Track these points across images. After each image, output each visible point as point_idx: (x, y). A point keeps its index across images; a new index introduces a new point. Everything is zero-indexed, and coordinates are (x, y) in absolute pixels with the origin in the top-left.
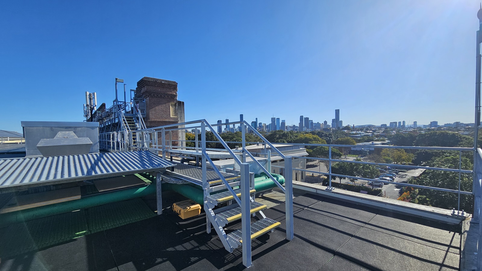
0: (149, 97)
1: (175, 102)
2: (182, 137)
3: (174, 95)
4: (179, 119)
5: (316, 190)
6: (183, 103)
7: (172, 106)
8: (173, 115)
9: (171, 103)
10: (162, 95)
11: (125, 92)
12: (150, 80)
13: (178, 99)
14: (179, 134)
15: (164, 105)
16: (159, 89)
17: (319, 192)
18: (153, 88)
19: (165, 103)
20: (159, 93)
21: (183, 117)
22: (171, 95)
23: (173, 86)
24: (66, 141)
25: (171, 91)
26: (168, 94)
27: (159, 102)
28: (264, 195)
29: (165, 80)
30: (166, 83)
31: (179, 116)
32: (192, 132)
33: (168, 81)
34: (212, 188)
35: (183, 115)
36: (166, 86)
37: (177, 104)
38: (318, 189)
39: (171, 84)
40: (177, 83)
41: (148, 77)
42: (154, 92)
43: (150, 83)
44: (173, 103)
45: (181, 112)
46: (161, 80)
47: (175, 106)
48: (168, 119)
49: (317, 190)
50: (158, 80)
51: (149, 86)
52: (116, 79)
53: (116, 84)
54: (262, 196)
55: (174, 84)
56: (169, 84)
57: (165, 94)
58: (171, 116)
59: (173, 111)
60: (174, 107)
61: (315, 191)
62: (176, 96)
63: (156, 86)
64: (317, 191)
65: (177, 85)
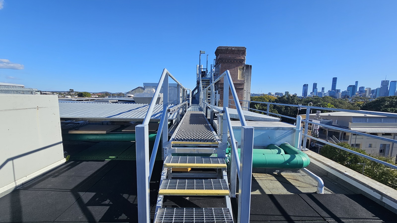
0: (221, 63)
1: (243, 66)
2: (247, 97)
3: (243, 59)
4: (245, 81)
5: (380, 196)
6: (251, 66)
7: (240, 70)
8: (241, 77)
9: (239, 67)
10: (232, 60)
11: (207, 61)
12: (223, 49)
13: (246, 63)
14: (245, 95)
15: (233, 69)
16: (230, 55)
17: (385, 200)
18: (225, 55)
19: (234, 67)
20: (230, 59)
21: (250, 79)
22: (240, 59)
23: (242, 51)
24: (147, 95)
25: (240, 56)
26: (237, 59)
27: (229, 67)
28: (283, 174)
29: (235, 46)
30: (236, 49)
31: (246, 79)
32: (275, 95)
33: (238, 47)
34: (174, 149)
35: (250, 78)
36: (236, 52)
37: (245, 67)
38: (387, 196)
39: (240, 49)
40: (246, 48)
41: (221, 46)
42: (225, 59)
43: (222, 51)
44: (242, 67)
45: (248, 75)
46: (232, 47)
47: (243, 69)
48: (236, 81)
49: (384, 197)
50: (229, 47)
51: (221, 53)
52: (200, 51)
53: (200, 55)
54: (279, 174)
55: (242, 49)
56: (238, 50)
57: (234, 59)
58: (238, 79)
59: (241, 74)
60: (242, 71)
61: (378, 197)
62: (244, 60)
63: (228, 53)
64: (382, 198)
65: (246, 50)
